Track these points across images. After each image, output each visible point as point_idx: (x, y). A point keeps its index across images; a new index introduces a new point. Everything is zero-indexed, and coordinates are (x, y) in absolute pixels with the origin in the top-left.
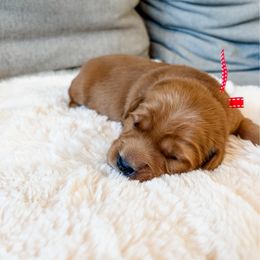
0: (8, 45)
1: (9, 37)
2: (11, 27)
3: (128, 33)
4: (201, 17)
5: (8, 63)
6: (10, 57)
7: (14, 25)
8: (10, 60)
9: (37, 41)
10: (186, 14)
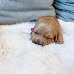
0: (19, 13)
1: (19, 10)
2: (20, 7)
3: (51, 11)
4: (71, 7)
5: (18, 18)
6: (19, 16)
7: (20, 6)
8: (19, 18)
9: (26, 12)
10: (67, 6)
